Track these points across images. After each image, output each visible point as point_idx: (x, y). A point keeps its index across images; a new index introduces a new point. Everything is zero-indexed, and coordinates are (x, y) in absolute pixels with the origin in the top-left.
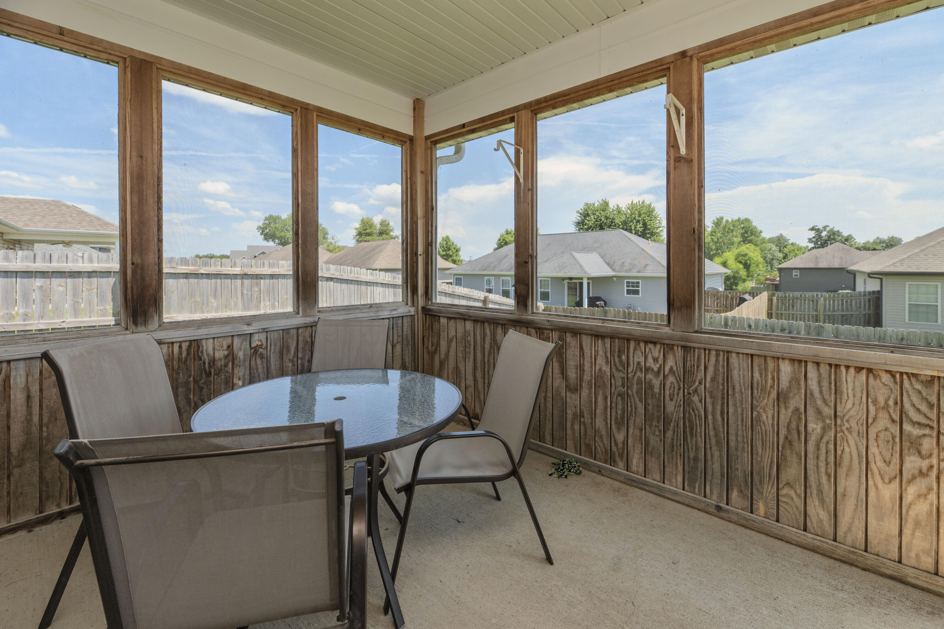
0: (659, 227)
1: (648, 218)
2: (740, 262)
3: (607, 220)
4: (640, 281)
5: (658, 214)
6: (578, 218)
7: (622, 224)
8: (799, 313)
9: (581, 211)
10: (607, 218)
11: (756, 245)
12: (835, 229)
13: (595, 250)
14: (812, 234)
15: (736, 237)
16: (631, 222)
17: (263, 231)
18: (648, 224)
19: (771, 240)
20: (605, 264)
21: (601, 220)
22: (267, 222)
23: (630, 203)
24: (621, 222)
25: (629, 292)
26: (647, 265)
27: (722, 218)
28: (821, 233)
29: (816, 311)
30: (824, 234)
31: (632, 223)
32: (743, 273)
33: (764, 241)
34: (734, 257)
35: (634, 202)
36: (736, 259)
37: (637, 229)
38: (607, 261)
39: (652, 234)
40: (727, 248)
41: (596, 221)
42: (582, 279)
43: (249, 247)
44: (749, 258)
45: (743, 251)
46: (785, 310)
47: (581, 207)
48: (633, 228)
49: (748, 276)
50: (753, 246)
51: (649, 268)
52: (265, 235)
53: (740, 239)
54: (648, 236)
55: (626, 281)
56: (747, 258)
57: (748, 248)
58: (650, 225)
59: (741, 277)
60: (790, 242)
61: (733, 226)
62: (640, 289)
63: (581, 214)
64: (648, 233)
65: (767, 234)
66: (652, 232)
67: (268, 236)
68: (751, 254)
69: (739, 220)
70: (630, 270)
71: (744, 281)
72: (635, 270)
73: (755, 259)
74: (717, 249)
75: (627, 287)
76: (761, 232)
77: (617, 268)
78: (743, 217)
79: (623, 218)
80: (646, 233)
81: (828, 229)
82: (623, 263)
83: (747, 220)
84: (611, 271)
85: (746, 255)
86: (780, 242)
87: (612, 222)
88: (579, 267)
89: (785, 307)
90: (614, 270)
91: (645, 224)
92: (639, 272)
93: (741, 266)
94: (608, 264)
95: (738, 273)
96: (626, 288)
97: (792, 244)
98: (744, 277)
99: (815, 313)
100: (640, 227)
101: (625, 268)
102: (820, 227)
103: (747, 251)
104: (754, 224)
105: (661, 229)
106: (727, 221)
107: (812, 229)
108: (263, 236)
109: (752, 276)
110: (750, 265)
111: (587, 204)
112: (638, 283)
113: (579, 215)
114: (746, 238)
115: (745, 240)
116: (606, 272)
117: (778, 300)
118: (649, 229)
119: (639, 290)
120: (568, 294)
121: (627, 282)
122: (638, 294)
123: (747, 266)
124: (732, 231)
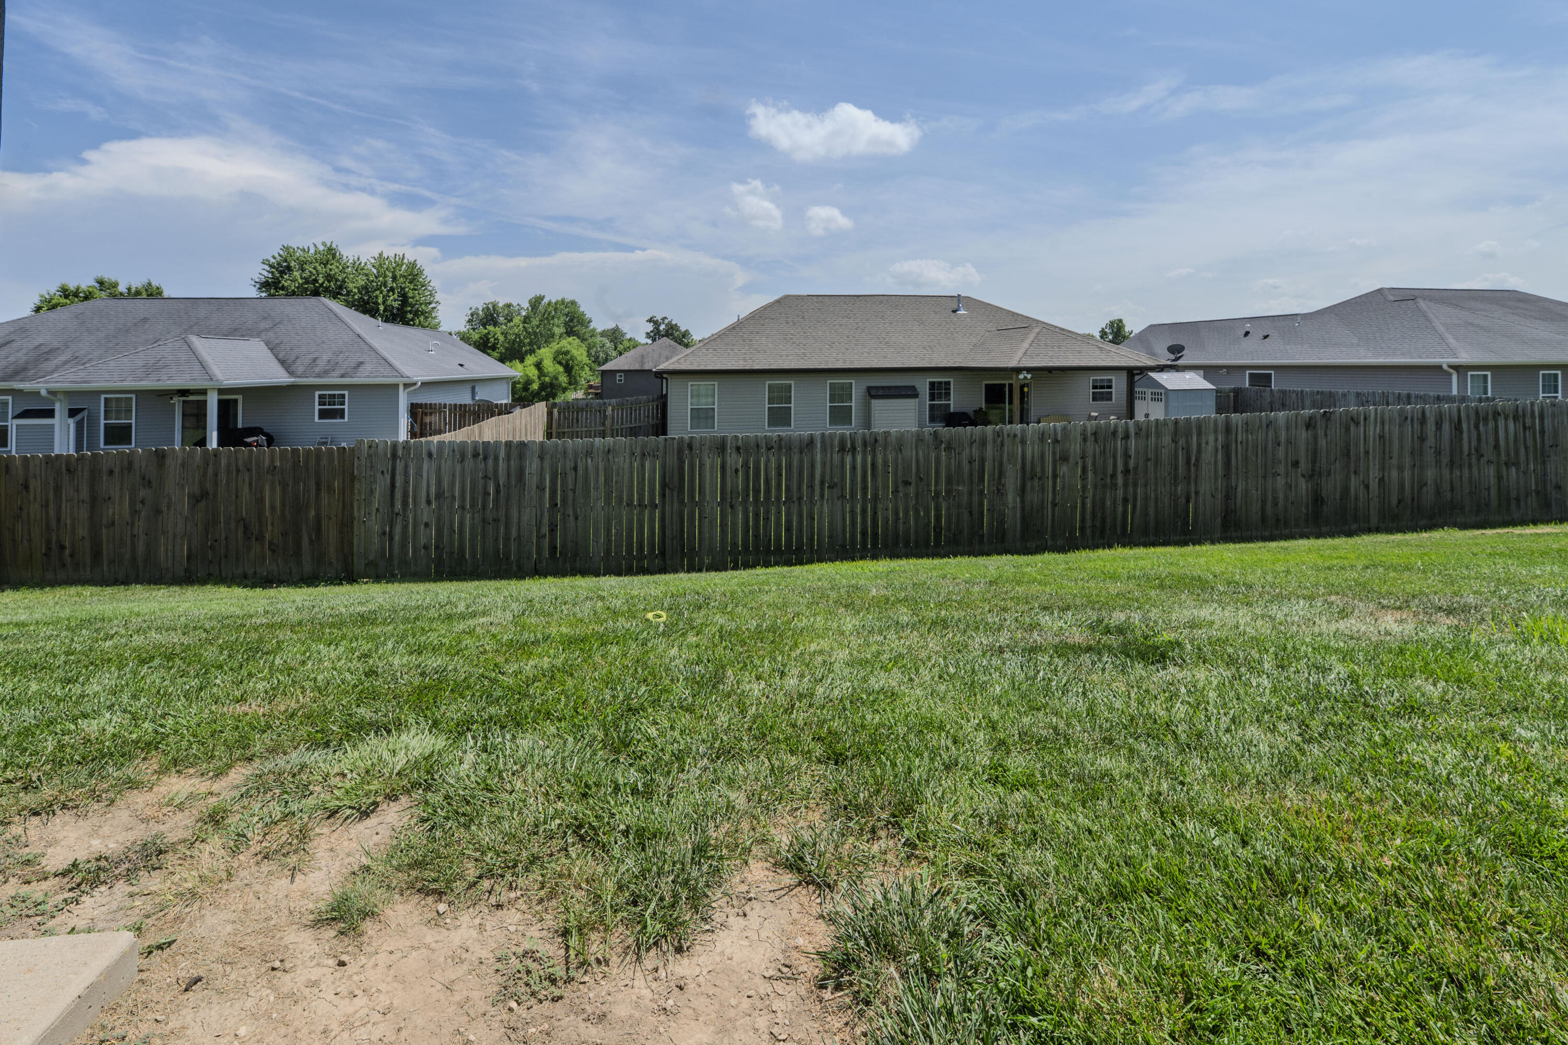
0: (430, 303)
1: (408, 287)
2: (560, 363)
3: (329, 281)
4: (346, 393)
5: (428, 279)
6: (266, 273)
7: (360, 292)
8: (584, 429)
9: (272, 260)
10: (329, 278)
11: (583, 340)
12: (674, 323)
13: (258, 335)
14: (650, 327)
15: (558, 326)
16: (376, 290)
18: (410, 295)
19: (604, 334)
20: (276, 361)
21: (316, 281)
23: (377, 256)
24: (358, 288)
25: (323, 414)
26: (362, 363)
27: (541, 298)
28: (659, 325)
29: (604, 425)
30: (662, 327)
31: (378, 292)
32: (563, 379)
33: (593, 334)
34: (551, 356)
35: (385, 255)
36: (555, 359)
37: (389, 303)
38: (281, 356)
39: (417, 314)
40: (546, 342)
41: (307, 282)
42: (204, 392)
44: (572, 357)
45: (564, 347)
46: (568, 427)
47: (273, 252)
48: (380, 300)
49: (570, 384)
50: (578, 340)
51: (368, 368)
53: (563, 330)
54: (410, 316)
55: (317, 393)
56: (568, 357)
57: (570, 344)
58: (413, 298)
59: (560, 385)
60: (628, 337)
61: (556, 309)
62: (346, 407)
63: (271, 266)
64: (410, 312)
65: (600, 324)
66: (418, 310)
68: (575, 352)
69: (563, 301)
70: (326, 373)
71: (564, 390)
72: (338, 372)
73: (579, 358)
74: (531, 344)
75: (319, 405)
76: (590, 321)
77: (300, 370)
78: (569, 298)
79: (361, 281)
80: (406, 312)
81: (666, 321)
82: (315, 360)
83: (573, 303)
84: (286, 375)
85: (567, 353)
86: (615, 335)
87: (341, 287)
88: (198, 367)
89: (568, 423)
90: (291, 373)
91: (404, 297)
92: (342, 376)
93: (561, 369)
94: (282, 362)
95: (557, 379)
96: (317, 407)
97: (630, 340)
98: (564, 385)
99: (602, 428)
100: (395, 300)
101: (317, 370)
102: (659, 318)
103: (569, 347)
104: (581, 309)
105: (433, 305)
106: (549, 303)
107: (650, 321)
109: (576, 383)
110: (572, 367)
111: (286, 248)
112: (343, 396)
113: (268, 269)
114: (572, 328)
115: (570, 332)
116: (278, 376)
117: (559, 413)
118: (412, 306)
119: (343, 410)
120: (183, 427)
121: (320, 397)
122: (343, 417)
123: (568, 369)
124: (553, 318)
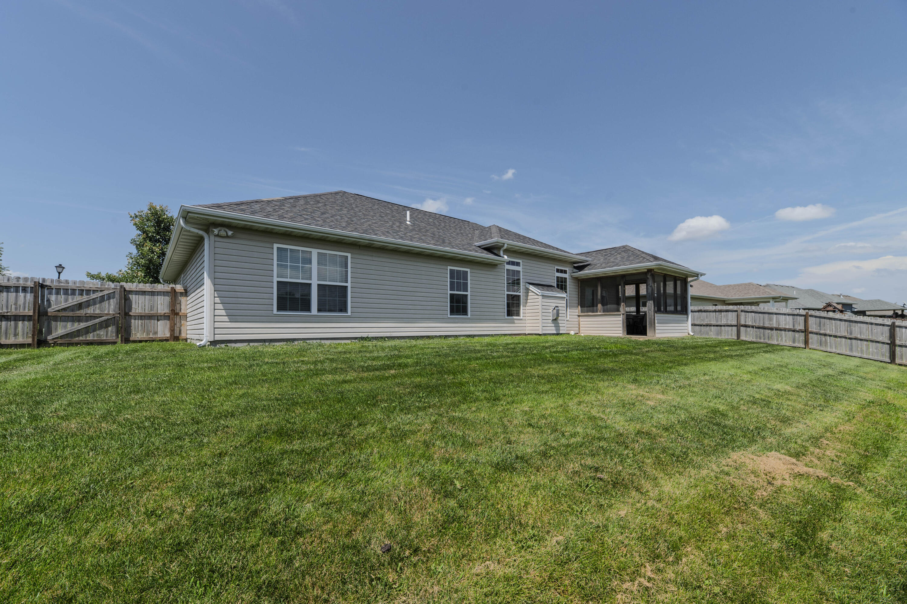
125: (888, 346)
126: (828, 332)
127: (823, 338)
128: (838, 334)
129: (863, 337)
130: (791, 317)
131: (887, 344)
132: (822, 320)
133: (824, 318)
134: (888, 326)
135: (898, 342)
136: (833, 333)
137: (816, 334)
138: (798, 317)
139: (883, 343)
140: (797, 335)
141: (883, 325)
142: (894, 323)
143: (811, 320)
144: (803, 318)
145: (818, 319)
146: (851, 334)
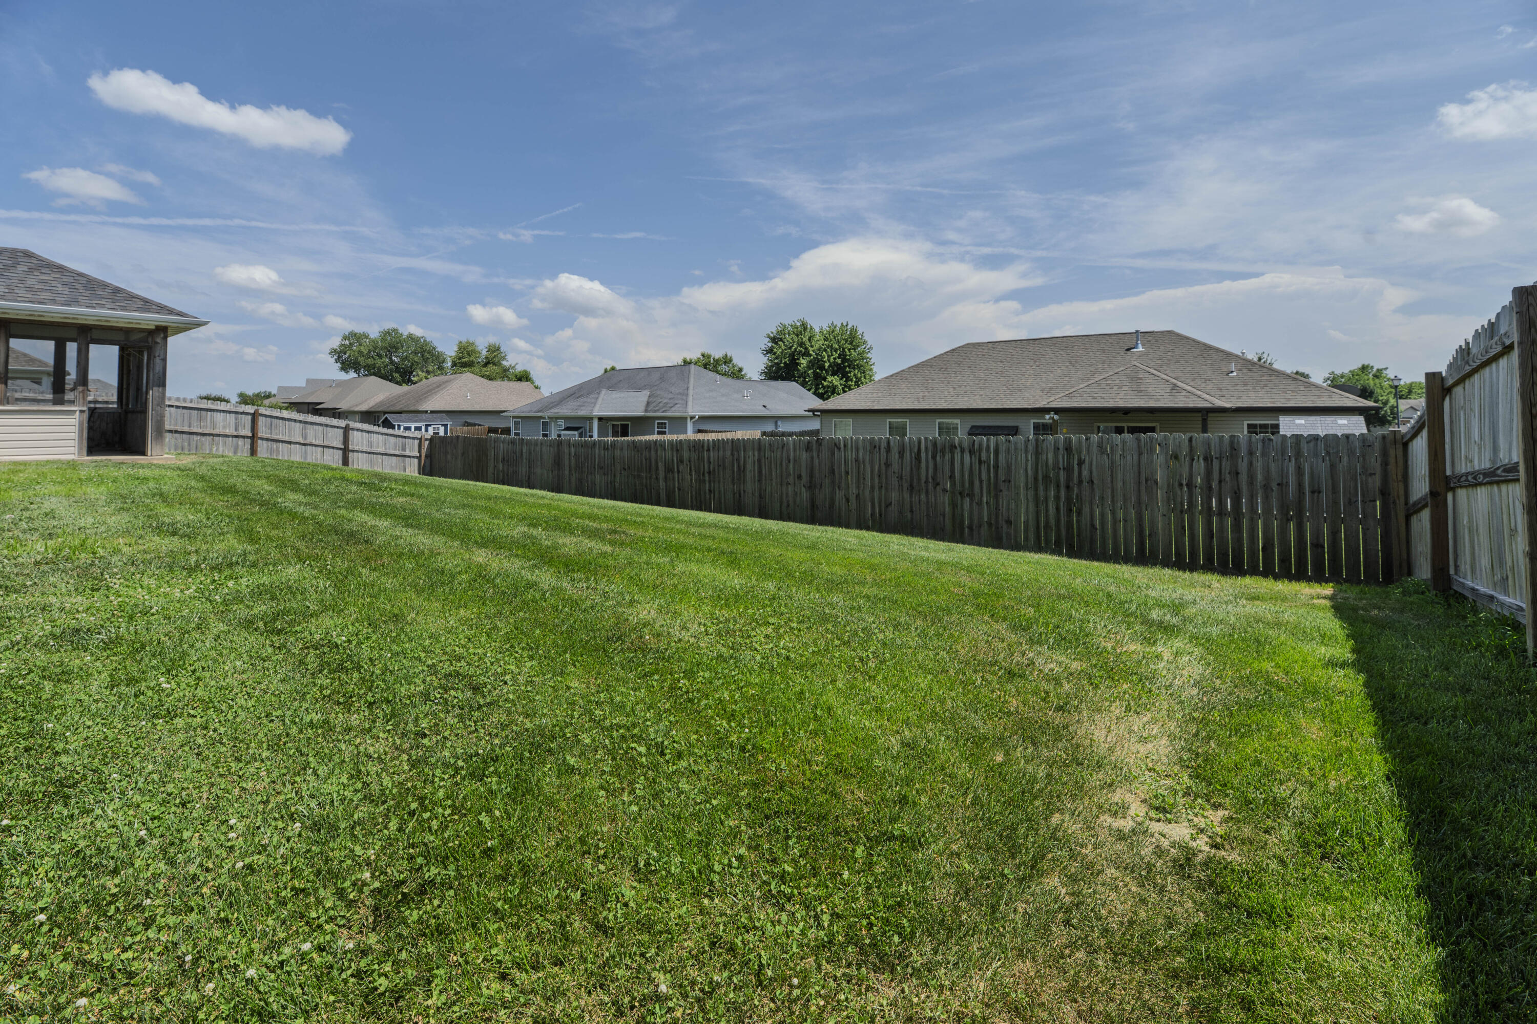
13: (651, 388)
17: (339, 357)
20: (645, 403)
22: (347, 342)
38: (650, 400)
43: (308, 381)
51: (676, 407)
52: (343, 363)
55: (656, 421)
62: (667, 430)
67: (347, 365)
70: (658, 410)
77: (651, 408)
82: (660, 403)
84: (642, 411)
88: (593, 406)
90: (646, 410)
94: (648, 404)
96: (656, 429)
101: (656, 408)
108: (339, 365)
112: (666, 424)
121: (658, 423)
125: (341, 452)
126: (280, 437)
127: (275, 445)
128: (293, 440)
129: (317, 443)
130: (233, 416)
131: (341, 449)
132: (275, 421)
133: (277, 418)
134: (342, 428)
135: (351, 447)
136: (287, 439)
137: (267, 440)
138: (243, 416)
139: (337, 448)
140: (241, 442)
141: (338, 427)
142: (347, 425)
143: (261, 421)
144: (250, 417)
145: (269, 420)
146: (306, 439)
